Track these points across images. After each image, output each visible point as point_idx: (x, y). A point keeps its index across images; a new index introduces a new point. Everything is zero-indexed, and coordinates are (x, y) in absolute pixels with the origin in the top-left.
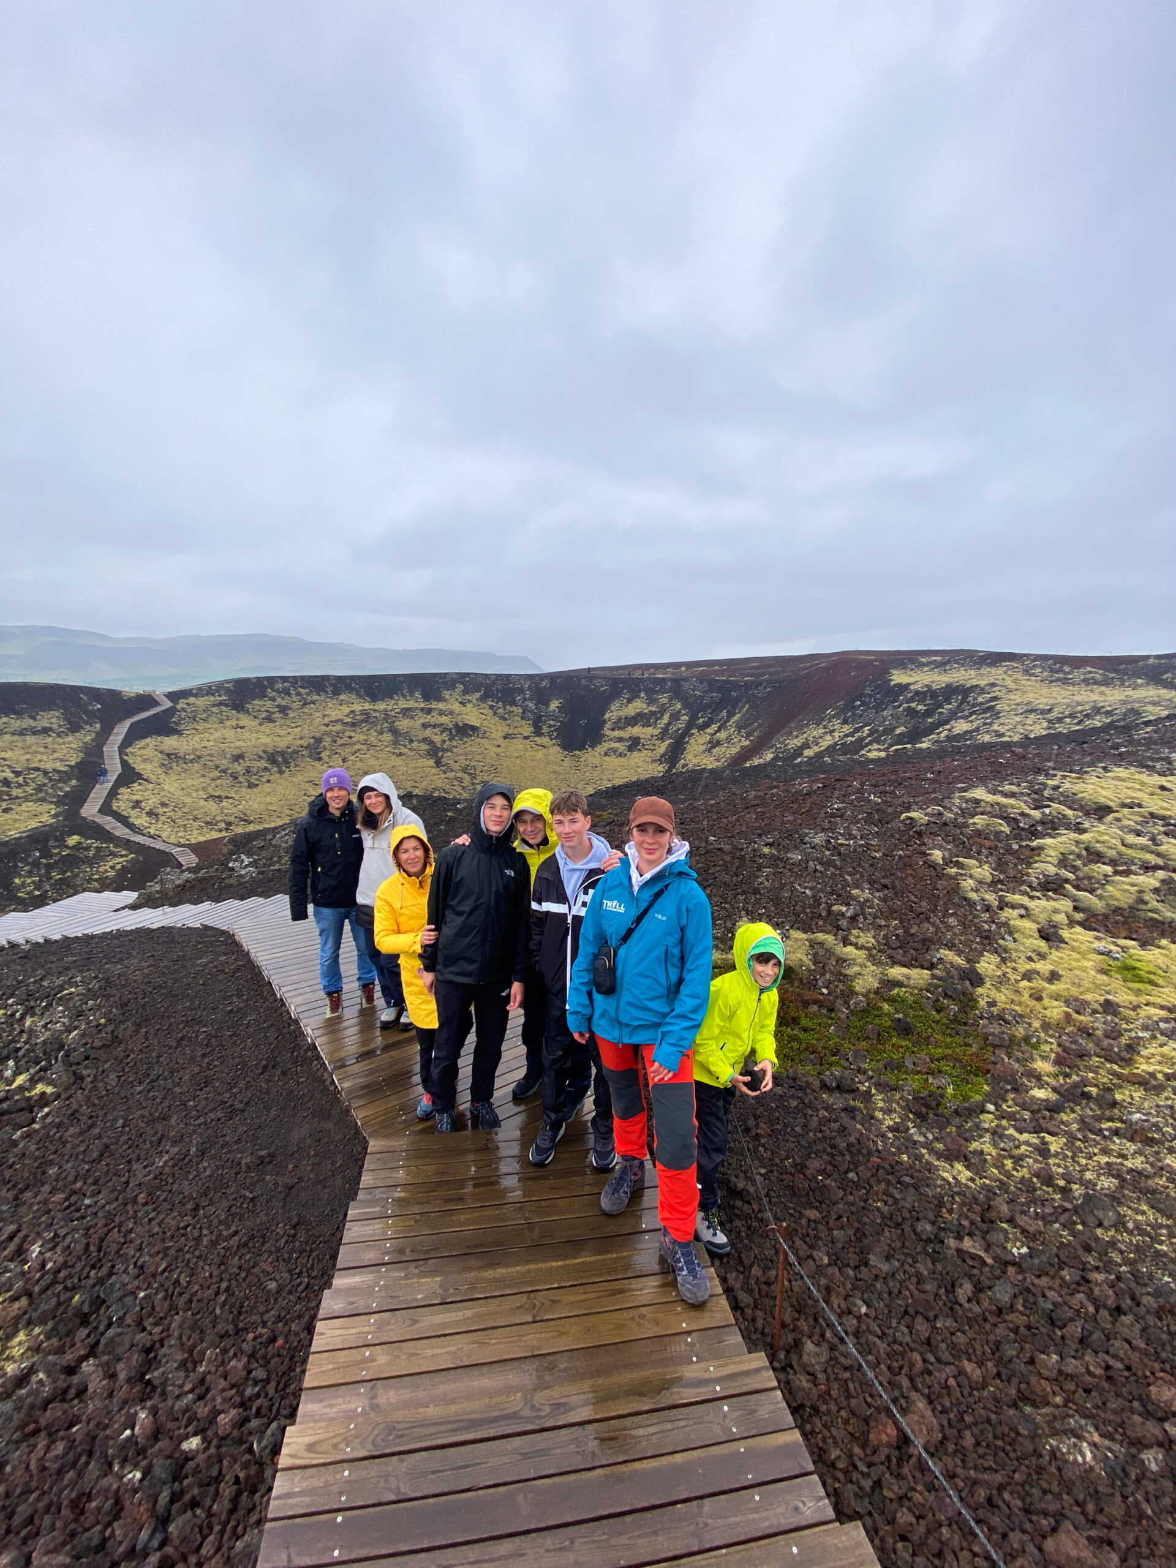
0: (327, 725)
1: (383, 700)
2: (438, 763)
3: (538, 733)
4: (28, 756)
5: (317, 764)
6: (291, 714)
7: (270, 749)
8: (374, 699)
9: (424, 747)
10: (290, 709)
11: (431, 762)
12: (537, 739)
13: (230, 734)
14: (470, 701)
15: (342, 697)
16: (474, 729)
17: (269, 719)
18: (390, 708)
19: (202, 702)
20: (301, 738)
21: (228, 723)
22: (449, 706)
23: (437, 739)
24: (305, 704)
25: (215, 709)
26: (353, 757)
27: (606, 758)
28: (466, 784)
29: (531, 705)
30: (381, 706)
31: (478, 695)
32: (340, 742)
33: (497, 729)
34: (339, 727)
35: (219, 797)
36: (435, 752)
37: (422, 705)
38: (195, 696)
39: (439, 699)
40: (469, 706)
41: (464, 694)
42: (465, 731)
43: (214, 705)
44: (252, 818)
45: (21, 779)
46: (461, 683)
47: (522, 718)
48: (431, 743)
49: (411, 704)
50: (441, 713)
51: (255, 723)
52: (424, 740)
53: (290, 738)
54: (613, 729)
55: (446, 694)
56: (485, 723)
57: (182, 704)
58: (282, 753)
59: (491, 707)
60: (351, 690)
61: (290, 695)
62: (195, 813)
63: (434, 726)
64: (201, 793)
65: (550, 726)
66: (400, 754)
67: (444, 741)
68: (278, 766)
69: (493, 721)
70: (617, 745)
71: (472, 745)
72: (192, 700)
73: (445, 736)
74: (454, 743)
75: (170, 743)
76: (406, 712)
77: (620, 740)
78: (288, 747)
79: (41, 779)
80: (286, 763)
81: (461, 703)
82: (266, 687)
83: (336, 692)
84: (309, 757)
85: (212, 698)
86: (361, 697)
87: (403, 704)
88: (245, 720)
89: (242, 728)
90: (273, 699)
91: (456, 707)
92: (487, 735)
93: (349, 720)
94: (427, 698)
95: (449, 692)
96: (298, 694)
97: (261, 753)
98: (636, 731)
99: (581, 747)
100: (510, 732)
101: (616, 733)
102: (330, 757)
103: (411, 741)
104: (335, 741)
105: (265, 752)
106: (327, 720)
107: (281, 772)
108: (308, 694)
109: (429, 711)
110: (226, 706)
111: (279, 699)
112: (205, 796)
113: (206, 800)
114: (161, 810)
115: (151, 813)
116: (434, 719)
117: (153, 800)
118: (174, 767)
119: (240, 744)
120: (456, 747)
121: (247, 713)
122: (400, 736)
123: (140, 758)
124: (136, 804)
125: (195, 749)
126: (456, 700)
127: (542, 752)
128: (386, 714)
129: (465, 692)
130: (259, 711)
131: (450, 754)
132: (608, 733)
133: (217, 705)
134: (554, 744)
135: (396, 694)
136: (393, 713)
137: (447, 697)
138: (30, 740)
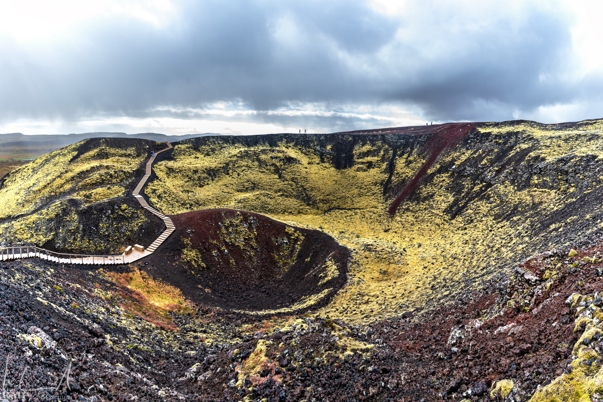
0: (231, 157)
1: (252, 146)
2: (280, 177)
3: (323, 161)
4: (121, 166)
5: (227, 176)
6: (216, 152)
7: (208, 168)
8: (249, 146)
9: (272, 168)
10: (216, 150)
11: (277, 176)
12: (323, 164)
13: (192, 160)
14: (290, 147)
15: (236, 145)
16: (293, 158)
17: (208, 155)
18: (256, 150)
19: (183, 147)
20: (220, 163)
21: (193, 156)
22: (281, 149)
23: (278, 164)
24: (222, 148)
25: (187, 150)
26: (242, 173)
27: (358, 173)
29: (318, 148)
30: (252, 149)
31: (293, 143)
32: (236, 165)
33: (304, 160)
34: (235, 158)
35: (188, 191)
36: (277, 171)
37: (269, 148)
38: (181, 144)
39: (276, 146)
40: (290, 149)
41: (287, 143)
42: (289, 160)
46: (285, 138)
47: (315, 154)
48: (276, 166)
49: (265, 148)
50: (279, 152)
51: (203, 156)
52: (273, 164)
53: (216, 163)
54: (358, 159)
55: (279, 143)
56: (298, 157)
57: (176, 147)
58: (213, 170)
59: (300, 149)
60: (239, 142)
61: (215, 144)
63: (276, 158)
64: (181, 188)
65: (328, 158)
66: (263, 172)
67: (281, 165)
68: (212, 176)
69: (301, 156)
70: (362, 166)
71: (294, 167)
72: (180, 146)
73: (281, 163)
74: (286, 166)
75: (171, 164)
76: (264, 152)
77: (363, 163)
78: (215, 168)
80: (215, 175)
81: (286, 147)
82: (206, 141)
83: (233, 143)
84: (224, 173)
85: (187, 145)
86: (243, 145)
87: (261, 148)
88: (199, 155)
89: (198, 158)
90: (209, 146)
91: (284, 149)
92: (300, 162)
93: (240, 155)
94: (271, 146)
95: (280, 142)
96: (219, 143)
97: (204, 170)
98: (369, 159)
99: (345, 167)
100: (310, 161)
101: (360, 160)
102: (232, 173)
103: (267, 165)
104: (234, 165)
105: (206, 169)
106: (230, 155)
107: (213, 180)
108: (223, 144)
109: (273, 151)
110: (192, 148)
111: (211, 146)
112: (182, 190)
113: (182, 192)
114: (163, 195)
115: (159, 197)
116: (275, 155)
117: (161, 190)
118: (171, 174)
119: (197, 165)
120: (287, 168)
121: (199, 151)
122: (262, 163)
123: (159, 170)
124: (154, 191)
125: (179, 167)
126: (284, 146)
127: (326, 171)
128: (254, 152)
129: (287, 142)
130: (204, 150)
131: (285, 172)
132: (357, 160)
133: (189, 148)
134: (332, 167)
135: (258, 143)
136: (257, 152)
137: (280, 145)
138: (123, 159)
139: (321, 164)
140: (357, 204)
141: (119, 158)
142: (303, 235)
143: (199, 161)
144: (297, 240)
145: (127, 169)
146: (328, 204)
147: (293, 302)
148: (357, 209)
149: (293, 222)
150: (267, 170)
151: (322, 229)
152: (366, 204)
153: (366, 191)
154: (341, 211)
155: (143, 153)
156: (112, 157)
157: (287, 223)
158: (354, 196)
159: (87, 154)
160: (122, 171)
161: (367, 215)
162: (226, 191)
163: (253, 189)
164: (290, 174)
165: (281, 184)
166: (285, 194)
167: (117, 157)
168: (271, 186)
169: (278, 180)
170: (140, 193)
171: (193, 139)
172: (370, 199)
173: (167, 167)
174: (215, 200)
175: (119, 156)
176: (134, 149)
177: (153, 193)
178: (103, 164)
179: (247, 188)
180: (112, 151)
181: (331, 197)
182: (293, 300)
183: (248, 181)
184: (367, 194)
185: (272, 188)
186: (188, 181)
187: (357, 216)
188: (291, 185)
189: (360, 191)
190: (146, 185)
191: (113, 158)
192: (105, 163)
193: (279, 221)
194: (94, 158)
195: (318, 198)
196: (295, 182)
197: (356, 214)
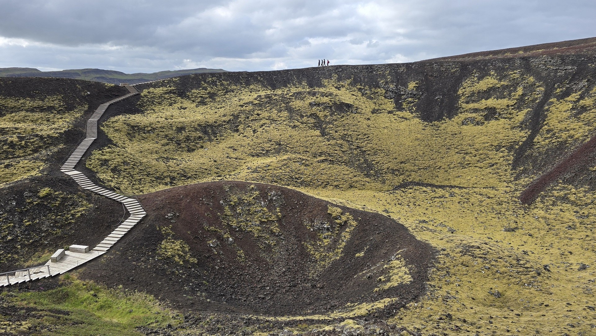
0: (242, 106)
1: (280, 88)
2: (323, 134)
3: (399, 107)
5: (236, 134)
6: (218, 99)
7: (203, 123)
8: (274, 87)
9: (312, 120)
10: (217, 95)
11: (318, 132)
12: (398, 113)
13: (176, 113)
14: (343, 86)
15: (252, 87)
16: (346, 105)
17: (203, 103)
18: (285, 93)
19: (158, 91)
20: (224, 116)
21: (176, 106)
22: (328, 90)
23: (321, 114)
24: (227, 92)
25: (166, 96)
26: (260, 130)
27: (465, 127)
29: (393, 86)
30: (279, 92)
31: (349, 81)
32: (251, 118)
33: (366, 106)
34: (250, 107)
35: (167, 158)
36: (319, 124)
37: (308, 90)
39: (321, 86)
40: (343, 89)
41: (339, 81)
43: (166, 93)
46: (336, 73)
47: (386, 97)
48: (317, 117)
49: (300, 89)
50: (323, 95)
51: (193, 105)
52: (312, 115)
53: (216, 116)
54: (467, 102)
55: (325, 82)
56: (357, 102)
57: (144, 93)
58: (211, 127)
59: (360, 90)
60: (257, 81)
61: (216, 85)
63: (319, 105)
64: (154, 155)
65: (410, 102)
66: (294, 127)
67: (326, 116)
68: (209, 136)
69: (362, 100)
70: (473, 115)
71: (348, 119)
72: (151, 90)
73: (327, 113)
74: (335, 118)
76: (298, 95)
77: (476, 110)
78: (215, 122)
80: (214, 133)
81: (336, 88)
82: (201, 81)
83: (247, 84)
84: (230, 129)
85: (165, 89)
86: (264, 86)
87: (294, 90)
88: (187, 103)
89: (185, 108)
90: (205, 88)
91: (333, 90)
92: (359, 110)
93: (257, 102)
94: (311, 86)
95: (327, 80)
96: (222, 85)
97: (196, 126)
98: (491, 102)
99: (441, 118)
100: (376, 108)
101: (471, 105)
102: (244, 129)
103: (302, 116)
104: (248, 118)
105: (199, 125)
106: (242, 103)
107: (211, 140)
108: (228, 85)
109: (314, 94)
110: (174, 93)
111: (209, 89)
114: (123, 168)
115: (115, 170)
116: (318, 100)
117: (118, 160)
118: (136, 135)
119: (183, 119)
120: (336, 120)
121: (187, 98)
122: (292, 114)
123: (112, 129)
124: (104, 162)
125: (151, 123)
126: (333, 85)
127: (404, 124)
128: (283, 97)
129: (339, 79)
130: (196, 97)
131: (332, 126)
132: (463, 106)
133: (168, 93)
134: (415, 117)
135: (289, 83)
136: (288, 97)
137: (326, 84)
138: (38, 115)
139: (395, 113)
143: (187, 113)
145: (48, 131)
146: (401, 177)
148: (454, 187)
149: (340, 200)
150: (302, 123)
151: (388, 213)
154: (425, 189)
155: (79, 104)
157: (330, 201)
158: (452, 166)
160: (36, 135)
161: (473, 200)
163: (278, 152)
164: (340, 128)
165: (324, 145)
166: (330, 159)
168: (307, 147)
169: (320, 139)
170: (75, 168)
171: (175, 77)
172: (483, 173)
173: (127, 124)
174: (215, 170)
176: (59, 97)
177: (102, 165)
179: (268, 151)
180: (11, 102)
181: (408, 167)
183: (270, 141)
184: (478, 165)
185: (308, 150)
187: (455, 200)
188: (341, 145)
189: (464, 158)
190: (87, 155)
191: (15, 114)
193: (317, 197)
195: (385, 167)
196: (348, 141)
197: (452, 196)
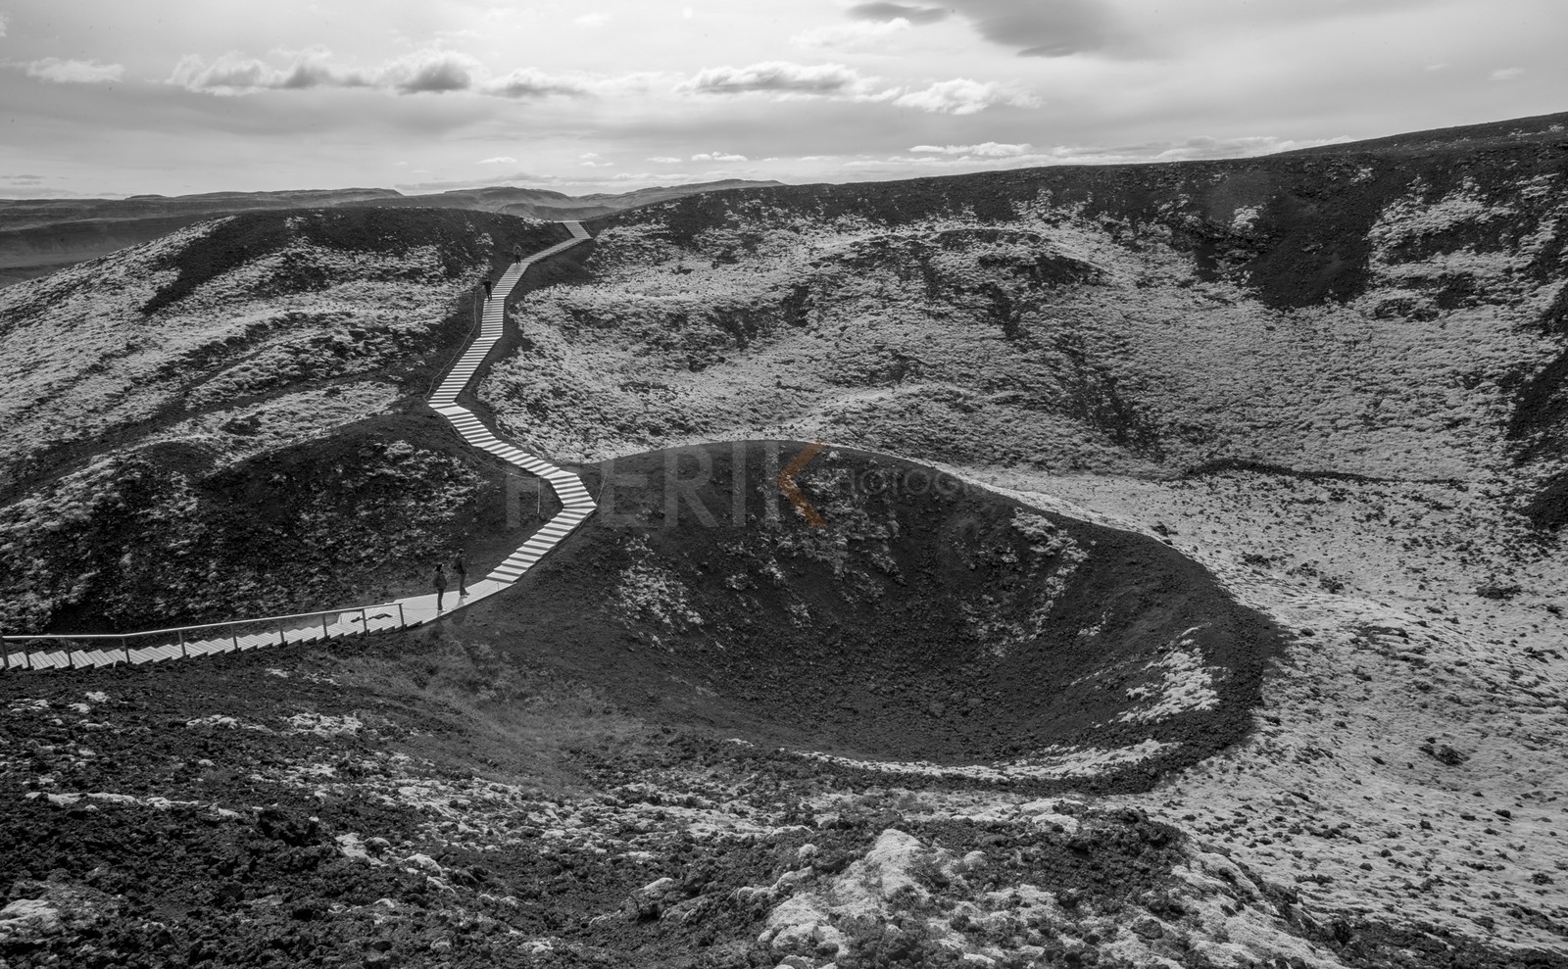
0: (816, 265)
1: (907, 223)
2: (1012, 332)
4: (382, 312)
5: (799, 331)
6: (762, 248)
7: (725, 305)
8: (893, 222)
9: (984, 301)
10: (760, 240)
11: (996, 330)
12: (1206, 285)
13: (666, 280)
14: (1066, 218)
15: (842, 220)
16: (1072, 264)
17: (728, 258)
18: (921, 234)
19: (630, 233)
21: (667, 266)
22: (1026, 227)
23: (1007, 287)
25: (648, 244)
26: (856, 321)
27: (1381, 323)
28: (1064, 371)
29: (1193, 219)
30: (904, 232)
31: (1081, 205)
32: (838, 293)
33: (1121, 268)
34: (836, 268)
35: (645, 384)
36: (1001, 311)
37: (976, 227)
38: (624, 223)
39: (1010, 216)
40: (1066, 225)
41: (1054, 206)
42: (1060, 272)
43: (650, 237)
44: (692, 423)
45: (361, 344)
46: (1048, 186)
47: (1174, 246)
48: (997, 293)
49: (957, 225)
50: (1013, 239)
51: (708, 264)
52: (983, 288)
53: (757, 288)
54: (1392, 262)
55: (1021, 208)
56: (1098, 257)
57: (603, 236)
58: (744, 312)
59: (1108, 227)
60: (855, 208)
61: (760, 217)
62: (604, 409)
63: (1003, 262)
64: (617, 376)
65: (1234, 260)
66: (940, 316)
67: (1021, 290)
68: (739, 335)
69: (1112, 253)
70: (1408, 294)
71: (1074, 298)
72: (618, 230)
73: (1022, 281)
74: (1041, 294)
75: (582, 295)
76: (951, 241)
77: (1415, 282)
78: (754, 303)
79: (389, 347)
80: (751, 330)
81: (1047, 221)
82: (725, 208)
83: (832, 214)
84: (785, 319)
85: (646, 227)
86: (872, 219)
87: (941, 227)
88: (689, 263)
89: (687, 272)
90: (735, 225)
91: (1040, 228)
92: (1104, 278)
93: (854, 255)
94: (985, 217)
95: (1024, 203)
96: (773, 216)
97: (711, 313)
98: (1458, 261)
99: (1316, 300)
100: (1148, 273)
102: (819, 319)
103: (959, 291)
104: (829, 293)
105: (717, 309)
106: (816, 258)
107: (742, 346)
108: (787, 216)
109: (991, 237)
110: (665, 237)
111: (743, 226)
112: (622, 382)
113: (623, 388)
114: (552, 402)
115: (537, 408)
116: (1000, 251)
117: (543, 384)
118: (581, 331)
119: (682, 297)
120: (1044, 301)
121: (695, 248)
122: (936, 284)
123: (534, 318)
124: (515, 391)
125: (614, 305)
126: (1040, 216)
127: (1220, 313)
128: (913, 244)
129: (1055, 202)
130: (713, 244)
131: (1033, 314)
132: (1381, 269)
133: (652, 237)
134: (1247, 296)
135: (933, 213)
136: (927, 243)
137: (1021, 212)
138: (390, 287)
139: (1196, 286)
140: (1351, 456)
141: (371, 284)
142: (1082, 545)
143: (693, 281)
144: (1053, 560)
145: (408, 321)
146: (1204, 448)
147: (1013, 753)
148: (1345, 477)
149: (1048, 499)
150: (960, 307)
151: (1165, 534)
152: (1399, 462)
153: (1413, 405)
154: (1264, 478)
155: (469, 263)
156: (342, 281)
157: (1021, 499)
158: (1340, 423)
159: (229, 281)
160: (385, 330)
161: (1392, 511)
162: (794, 383)
163: (896, 376)
164: (1053, 321)
165: (1010, 360)
166: (1027, 395)
167: (363, 283)
168: (969, 366)
169: (1002, 346)
170: (459, 400)
171: (670, 202)
172: (1426, 443)
173: (565, 308)
174: (748, 415)
175: (370, 279)
176: (432, 249)
177: (509, 397)
178: (305, 311)
179: (873, 374)
180: (341, 261)
181: (1226, 420)
182: (1015, 750)
183: (881, 349)
184: (1417, 421)
185: (972, 372)
186: (647, 353)
187: (1344, 510)
188: (1055, 365)
189: (1377, 404)
190: (483, 372)
191: (346, 285)
192: (312, 304)
193: (991, 488)
194: (260, 291)
195: (1165, 419)
196: (1074, 354)
197: (1338, 497)
